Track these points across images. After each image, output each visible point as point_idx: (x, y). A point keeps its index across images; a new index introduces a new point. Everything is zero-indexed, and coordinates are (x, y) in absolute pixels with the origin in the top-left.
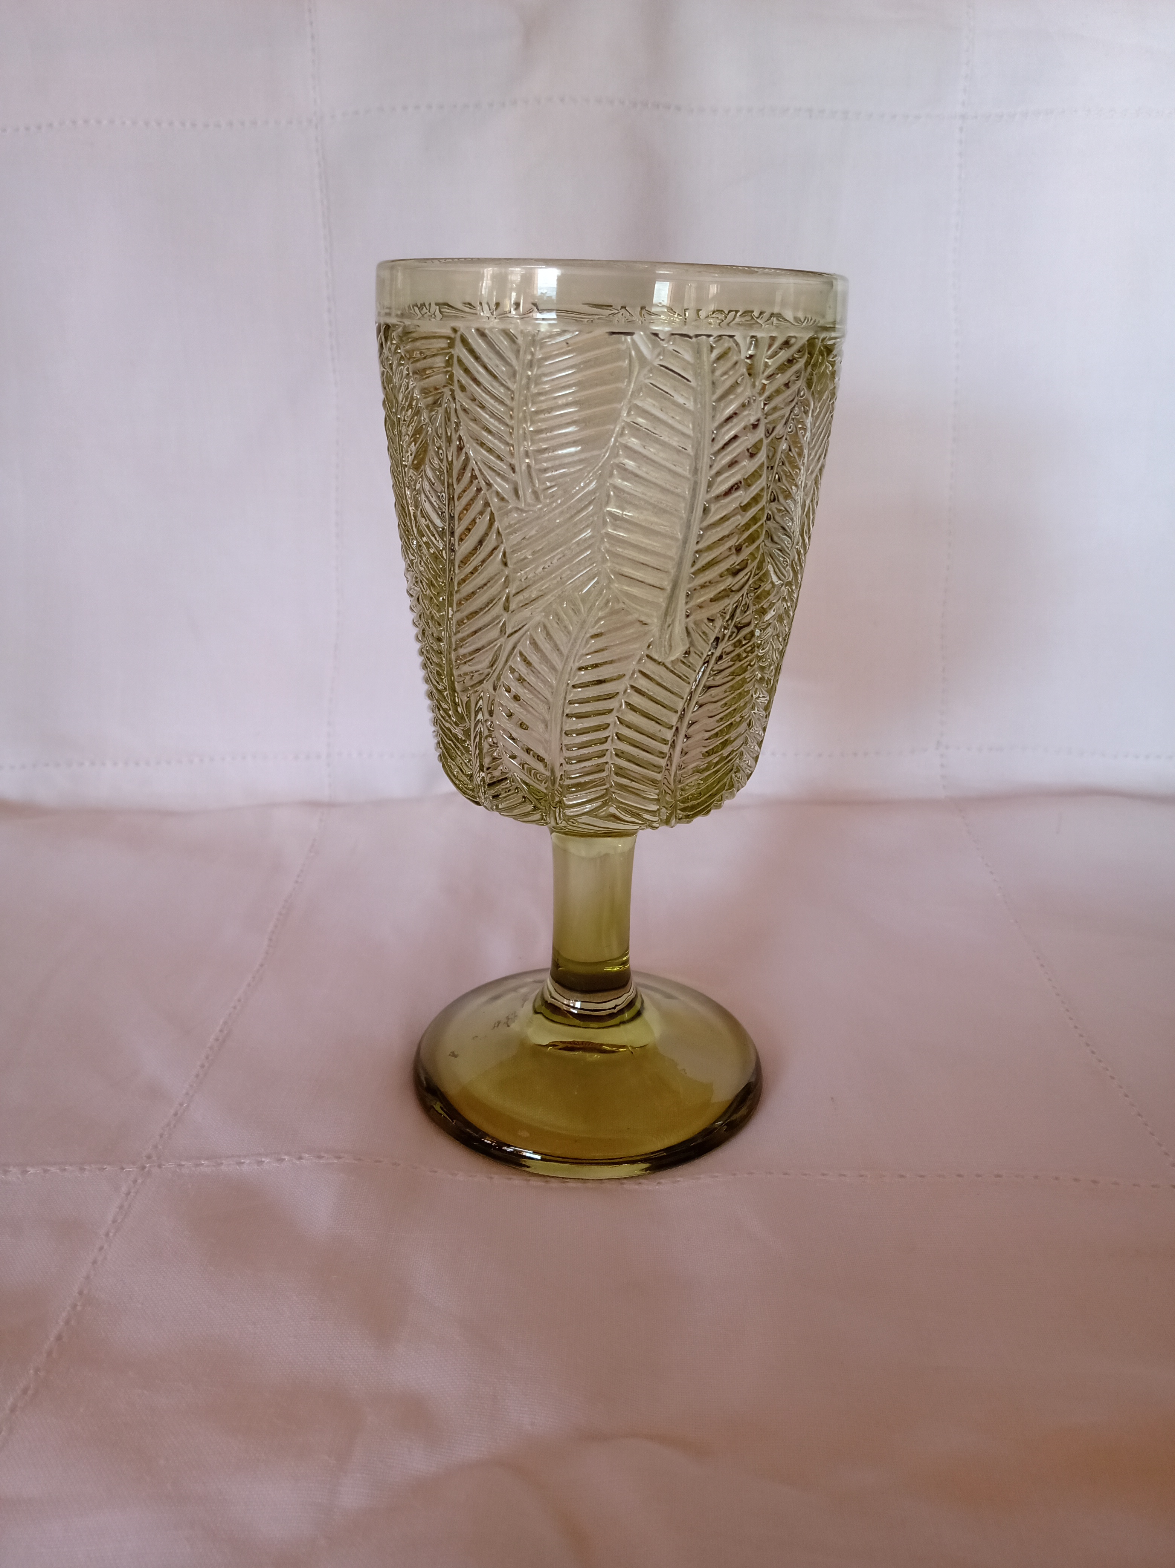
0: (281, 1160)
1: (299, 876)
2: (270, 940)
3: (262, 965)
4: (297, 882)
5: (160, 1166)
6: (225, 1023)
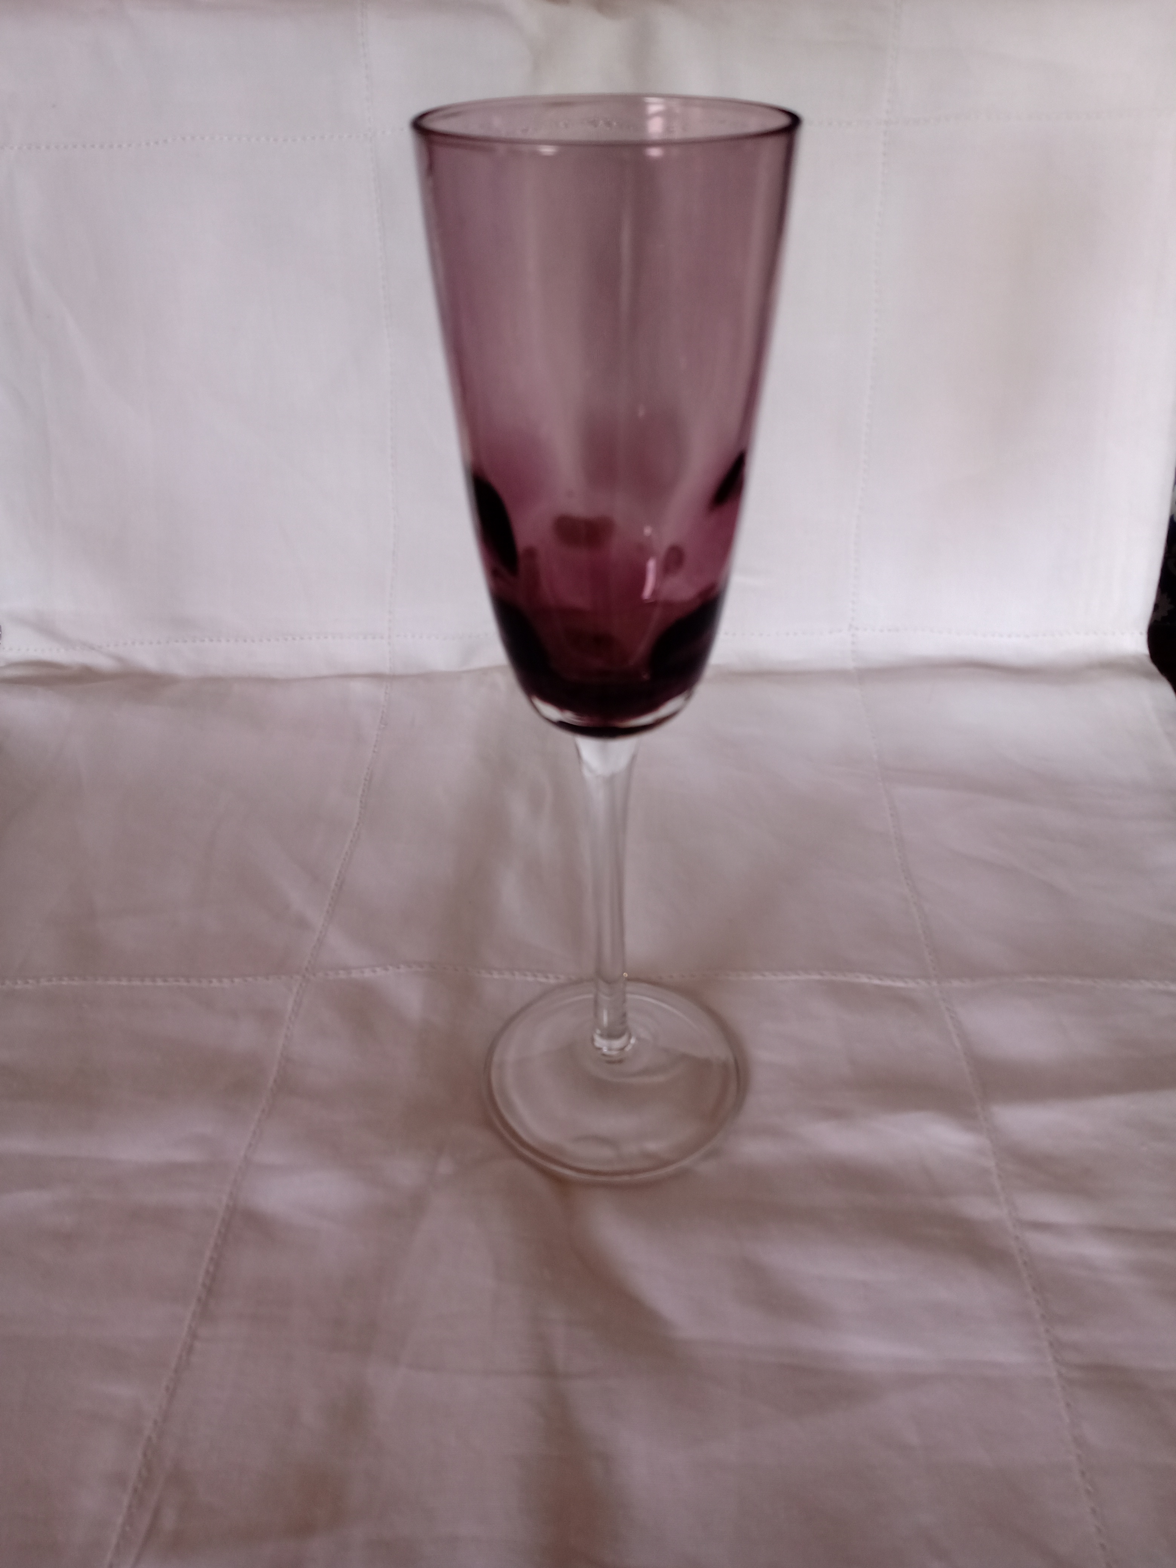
0: (386, 969)
1: (375, 746)
2: (361, 802)
3: (358, 824)
4: (374, 752)
5: (314, 975)
6: (340, 872)
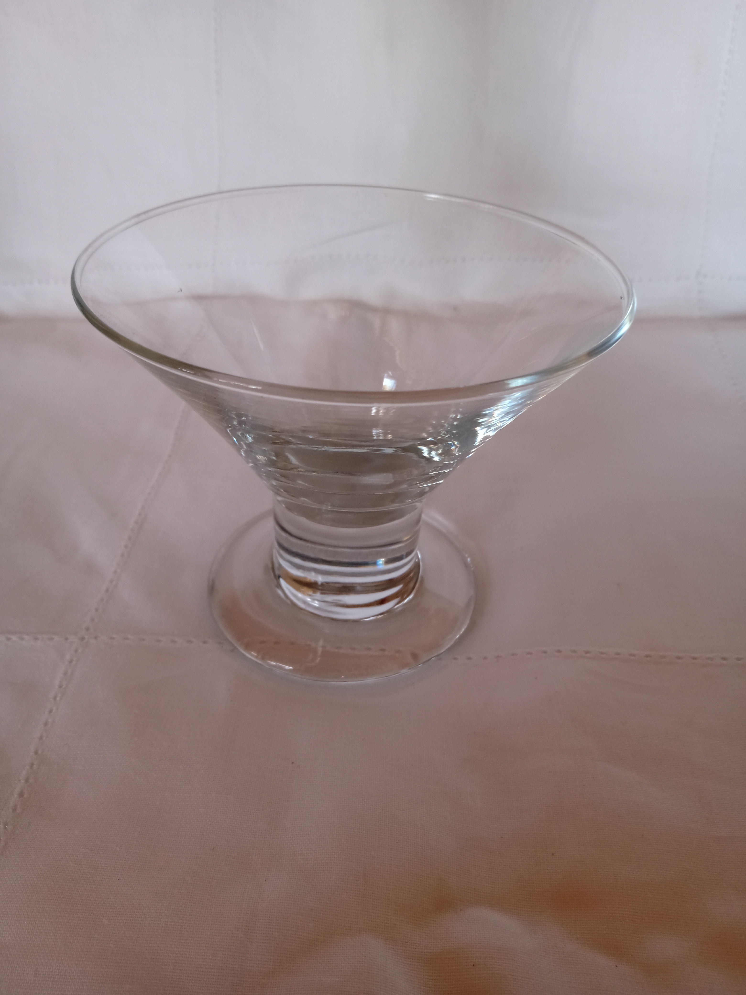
5: (96, 638)
6: (143, 507)
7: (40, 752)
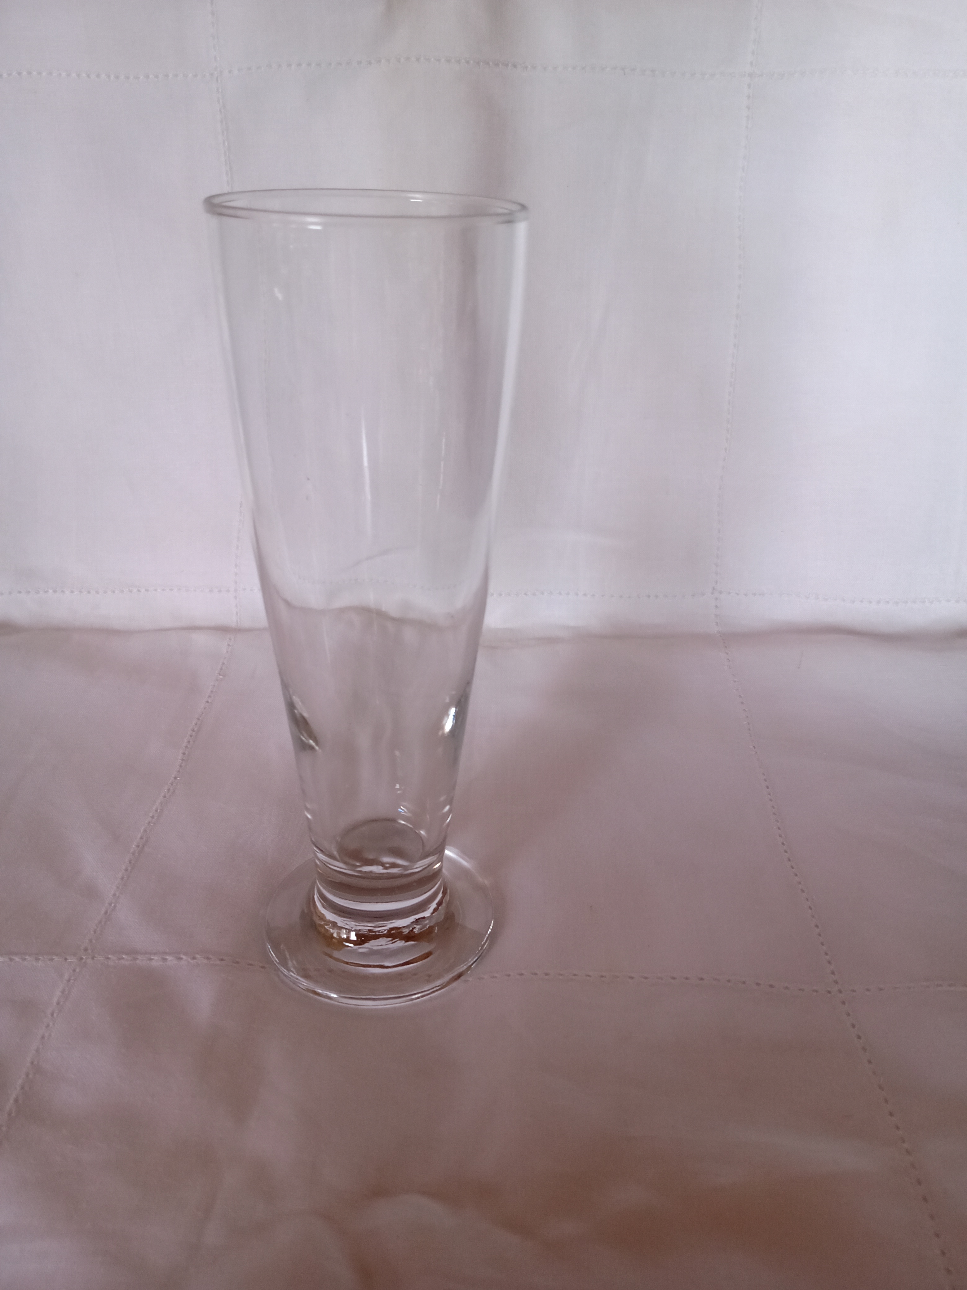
0: (179, 958)
1: (209, 696)
3: (175, 778)
4: (208, 702)
5: (93, 958)
6: (145, 831)
7: (35, 1063)
